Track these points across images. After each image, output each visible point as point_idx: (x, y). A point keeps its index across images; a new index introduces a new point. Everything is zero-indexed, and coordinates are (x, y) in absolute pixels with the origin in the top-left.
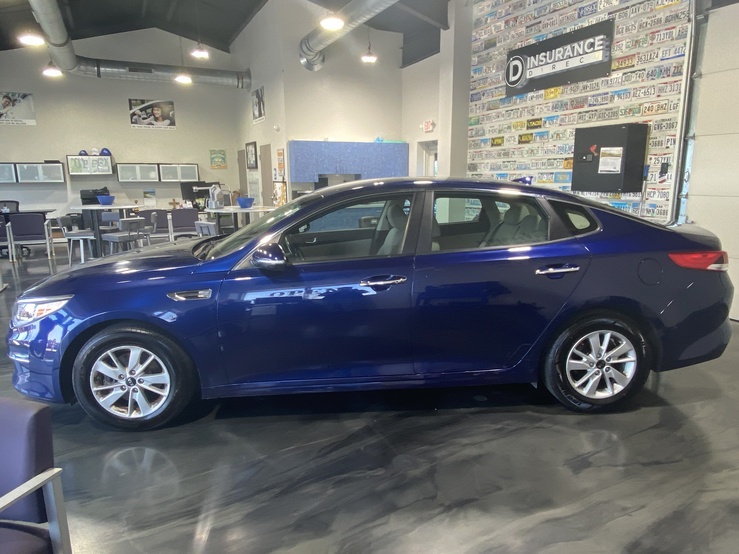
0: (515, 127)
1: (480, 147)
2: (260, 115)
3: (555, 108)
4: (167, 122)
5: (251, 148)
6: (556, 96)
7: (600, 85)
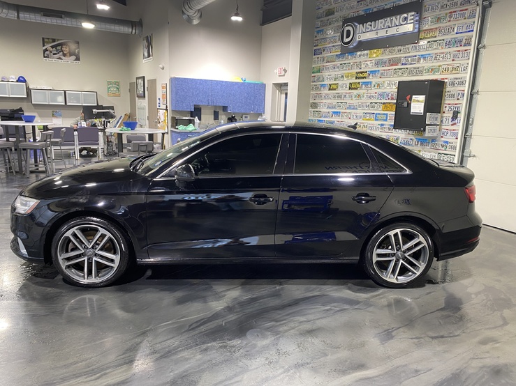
0: (347, 77)
1: (320, 90)
2: (149, 56)
3: (377, 64)
4: (74, 57)
5: (141, 81)
6: (377, 56)
7: (410, 49)
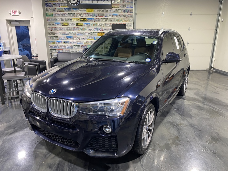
1: (55, 26)
6: (92, 12)
7: (108, 11)
